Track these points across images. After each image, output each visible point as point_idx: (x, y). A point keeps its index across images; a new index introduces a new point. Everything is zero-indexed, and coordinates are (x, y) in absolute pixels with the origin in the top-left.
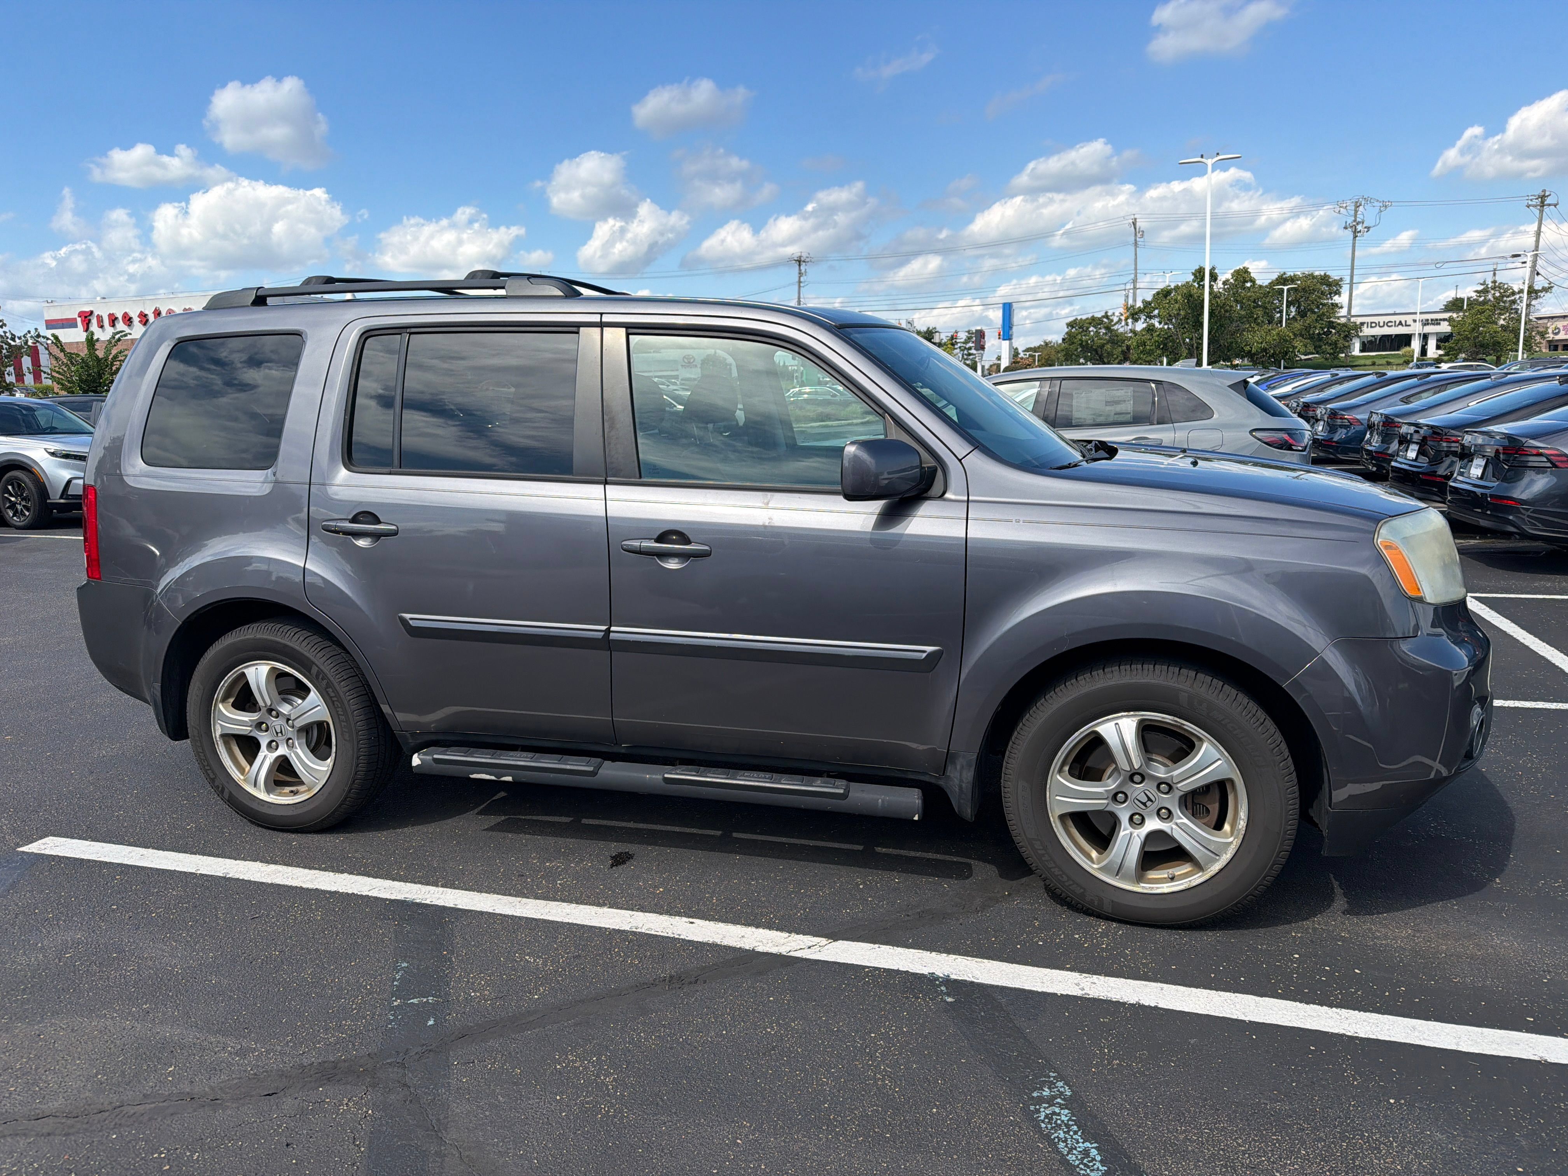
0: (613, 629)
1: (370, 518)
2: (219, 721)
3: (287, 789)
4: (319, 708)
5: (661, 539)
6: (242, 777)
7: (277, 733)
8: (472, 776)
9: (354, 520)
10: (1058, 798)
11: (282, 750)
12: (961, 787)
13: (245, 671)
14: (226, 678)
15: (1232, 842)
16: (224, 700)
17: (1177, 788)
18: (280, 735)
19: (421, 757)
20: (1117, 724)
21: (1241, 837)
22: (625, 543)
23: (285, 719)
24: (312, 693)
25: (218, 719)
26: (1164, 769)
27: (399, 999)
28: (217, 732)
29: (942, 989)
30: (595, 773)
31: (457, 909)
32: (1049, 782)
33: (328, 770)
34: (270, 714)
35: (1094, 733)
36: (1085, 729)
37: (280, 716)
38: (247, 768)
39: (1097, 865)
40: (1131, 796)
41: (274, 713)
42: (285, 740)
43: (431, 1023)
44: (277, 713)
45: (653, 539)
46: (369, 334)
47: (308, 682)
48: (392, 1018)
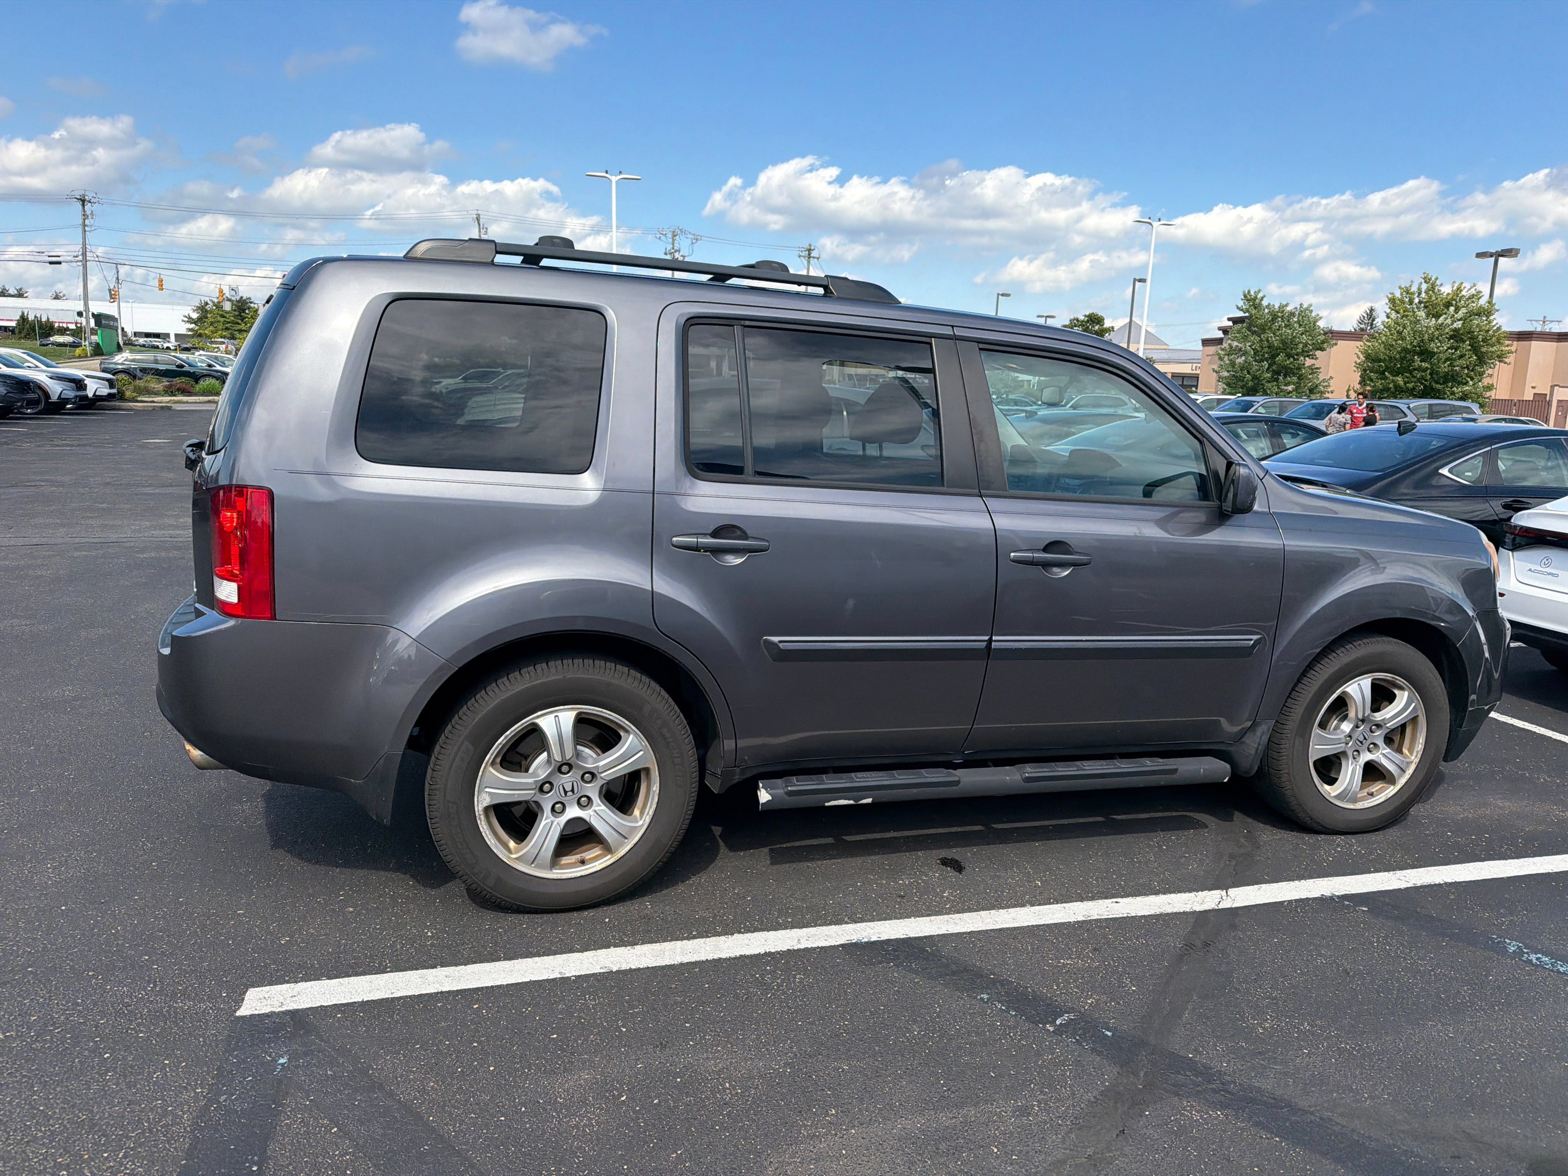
0: (994, 638)
1: (738, 533)
2: (487, 790)
3: (565, 860)
4: (641, 753)
5: (1047, 549)
6: (514, 856)
7: (566, 792)
8: (827, 804)
9: (715, 534)
10: (1316, 747)
11: (573, 812)
12: (1257, 749)
13: (537, 721)
14: (508, 732)
15: (1412, 761)
16: (493, 764)
17: (1387, 728)
18: (570, 793)
19: (771, 792)
20: (1359, 684)
21: (1419, 756)
22: (1012, 554)
23: (582, 773)
24: (631, 736)
25: (486, 787)
26: (1376, 714)
27: (1045, 1024)
28: (482, 804)
29: (1347, 903)
30: (958, 782)
31: (915, 938)
32: (1313, 735)
33: (643, 825)
34: (559, 770)
35: (1344, 693)
36: (1338, 692)
37: (573, 770)
38: (512, 844)
39: (1333, 794)
40: (1354, 738)
41: (565, 768)
42: (576, 799)
43: (1109, 1034)
44: (570, 767)
45: (1039, 550)
46: (693, 321)
47: (630, 725)
48: (1074, 1040)
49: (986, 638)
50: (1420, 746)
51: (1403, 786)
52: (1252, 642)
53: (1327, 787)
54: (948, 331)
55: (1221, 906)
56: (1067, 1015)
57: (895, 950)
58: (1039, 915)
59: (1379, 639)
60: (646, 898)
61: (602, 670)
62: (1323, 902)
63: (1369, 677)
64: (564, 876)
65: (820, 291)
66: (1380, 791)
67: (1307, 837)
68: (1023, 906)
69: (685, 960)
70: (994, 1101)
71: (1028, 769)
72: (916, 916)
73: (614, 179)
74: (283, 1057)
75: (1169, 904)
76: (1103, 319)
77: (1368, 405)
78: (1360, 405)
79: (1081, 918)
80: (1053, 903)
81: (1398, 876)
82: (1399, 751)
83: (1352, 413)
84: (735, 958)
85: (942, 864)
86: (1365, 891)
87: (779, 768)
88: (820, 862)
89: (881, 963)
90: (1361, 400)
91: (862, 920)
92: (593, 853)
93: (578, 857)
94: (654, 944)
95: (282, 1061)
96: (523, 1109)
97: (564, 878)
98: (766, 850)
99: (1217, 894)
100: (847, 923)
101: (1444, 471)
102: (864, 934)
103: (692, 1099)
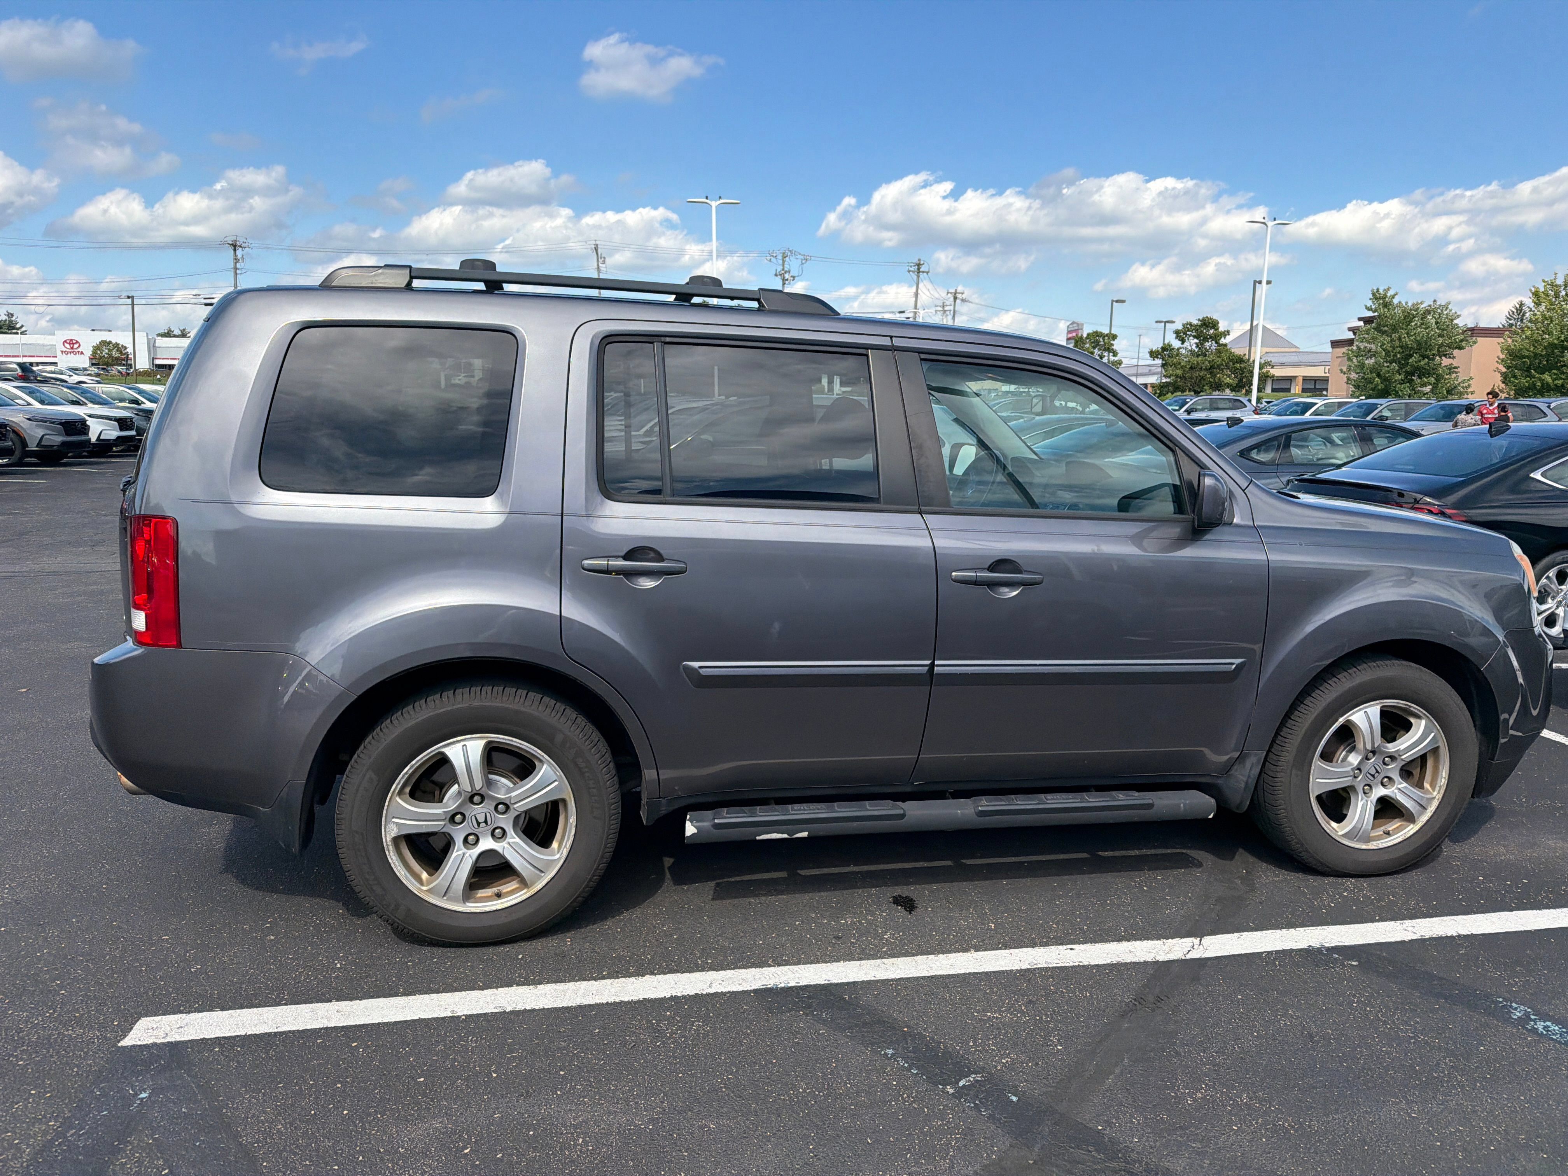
0: (937, 662)
1: (652, 555)
2: (394, 820)
3: (481, 893)
4: (556, 783)
5: (992, 568)
6: (424, 888)
7: (479, 824)
8: (758, 838)
9: (627, 557)
10: (1317, 780)
11: (487, 844)
12: (1247, 783)
13: (445, 750)
14: (414, 762)
15: (1435, 798)
16: (400, 793)
17: (1402, 760)
19: (696, 824)
20: (1365, 712)
21: (1442, 792)
22: (954, 574)
23: (494, 804)
24: (545, 766)
25: (393, 817)
26: (1390, 745)
27: (945, 1085)
28: (390, 834)
29: (1335, 956)
30: (902, 816)
31: (837, 984)
32: (1313, 768)
33: (560, 858)
34: (471, 799)
35: (1348, 721)
36: (1341, 720)
37: (486, 801)
38: (425, 875)
39: (1340, 833)
40: (1364, 771)
41: (477, 799)
42: (491, 830)
43: (1015, 1099)
44: (483, 798)
45: (985, 569)
46: (608, 339)
47: (543, 754)
48: (972, 1105)
49: (928, 662)
50: (1443, 780)
51: (1425, 824)
52: (1234, 666)
53: (1334, 824)
54: (886, 342)
55: (1189, 957)
56: (973, 1076)
57: (809, 997)
58: (981, 961)
59: (1387, 662)
60: (569, 934)
61: (511, 698)
62: (1310, 954)
63: (1378, 704)
64: (478, 910)
65: (755, 305)
66: (1398, 830)
67: (1312, 880)
68: (966, 950)
69: (585, 1003)
70: (860, 1171)
71: (984, 802)
72: (845, 960)
73: (714, 204)
74: (145, 1092)
75: (1131, 952)
76: (1218, 323)
77: (1499, 405)
78: (1491, 405)
79: (1025, 966)
80: (1000, 949)
81: (1405, 926)
82: (1420, 785)
83: (1482, 414)
84: (639, 1002)
85: (894, 903)
86: (1361, 942)
87: (710, 799)
88: (764, 898)
89: (790, 1011)
90: (1491, 400)
91: (787, 963)
92: (512, 886)
93: (495, 890)
94: (558, 984)
95: (143, 1095)
96: (361, 1158)
97: (478, 911)
98: (712, 884)
99: (1188, 941)
100: (770, 966)
101: (1537, 475)
102: (783, 978)
103: (538, 1154)
